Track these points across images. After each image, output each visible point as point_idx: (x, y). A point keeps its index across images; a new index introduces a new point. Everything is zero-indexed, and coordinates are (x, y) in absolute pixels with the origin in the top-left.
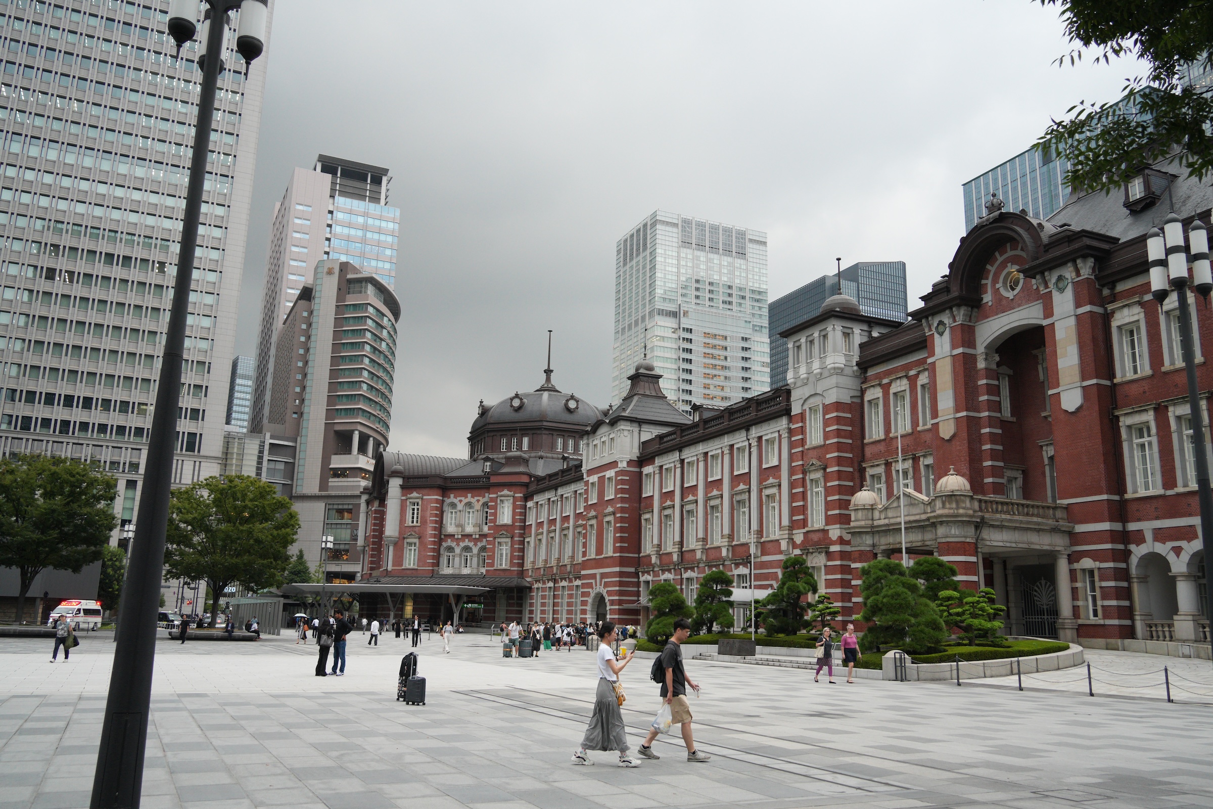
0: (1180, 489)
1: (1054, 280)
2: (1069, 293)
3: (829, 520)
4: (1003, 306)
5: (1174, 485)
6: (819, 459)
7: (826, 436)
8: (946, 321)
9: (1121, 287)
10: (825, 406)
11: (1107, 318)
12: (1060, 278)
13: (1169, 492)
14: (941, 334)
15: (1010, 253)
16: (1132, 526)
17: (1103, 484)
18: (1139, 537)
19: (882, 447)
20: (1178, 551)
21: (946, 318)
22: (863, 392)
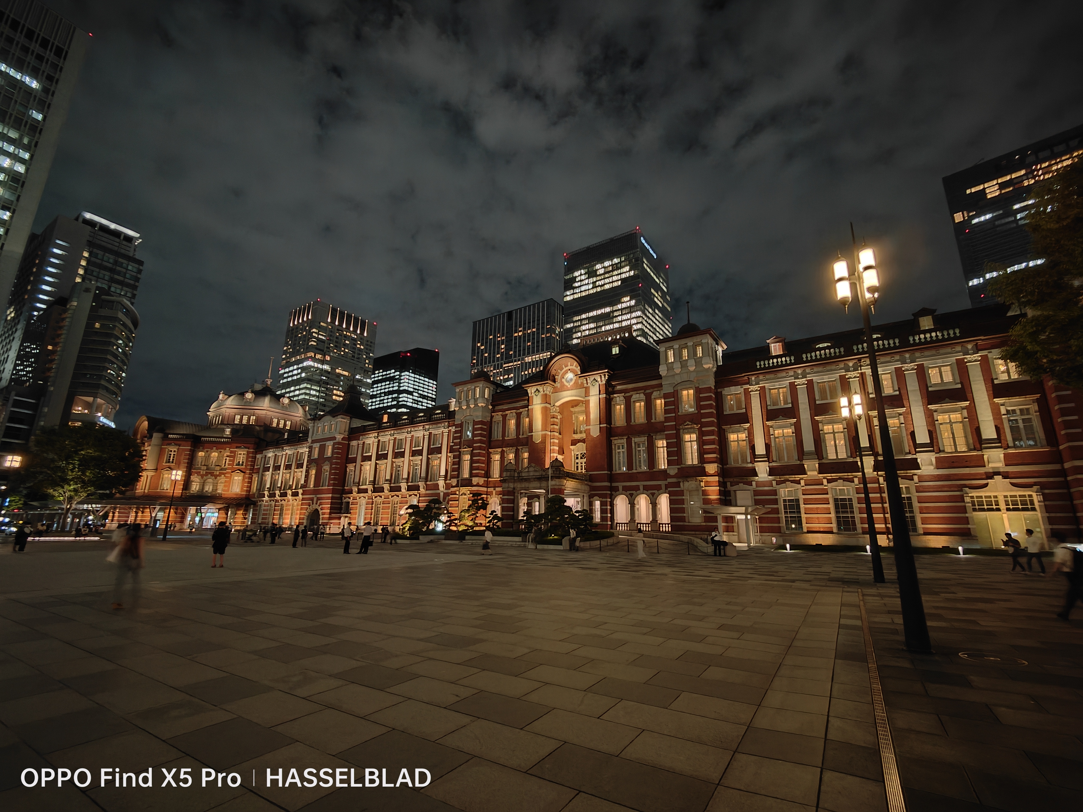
0: (634, 471)
1: (591, 378)
2: (597, 388)
3: (472, 475)
4: (564, 388)
5: (632, 469)
6: (468, 446)
7: (474, 435)
8: (540, 391)
9: (617, 389)
10: (474, 422)
11: (610, 400)
12: (594, 381)
13: (630, 472)
14: (537, 396)
15: (570, 367)
16: (614, 484)
17: (606, 466)
18: (616, 489)
19: (500, 443)
20: (631, 495)
22: (492, 417)
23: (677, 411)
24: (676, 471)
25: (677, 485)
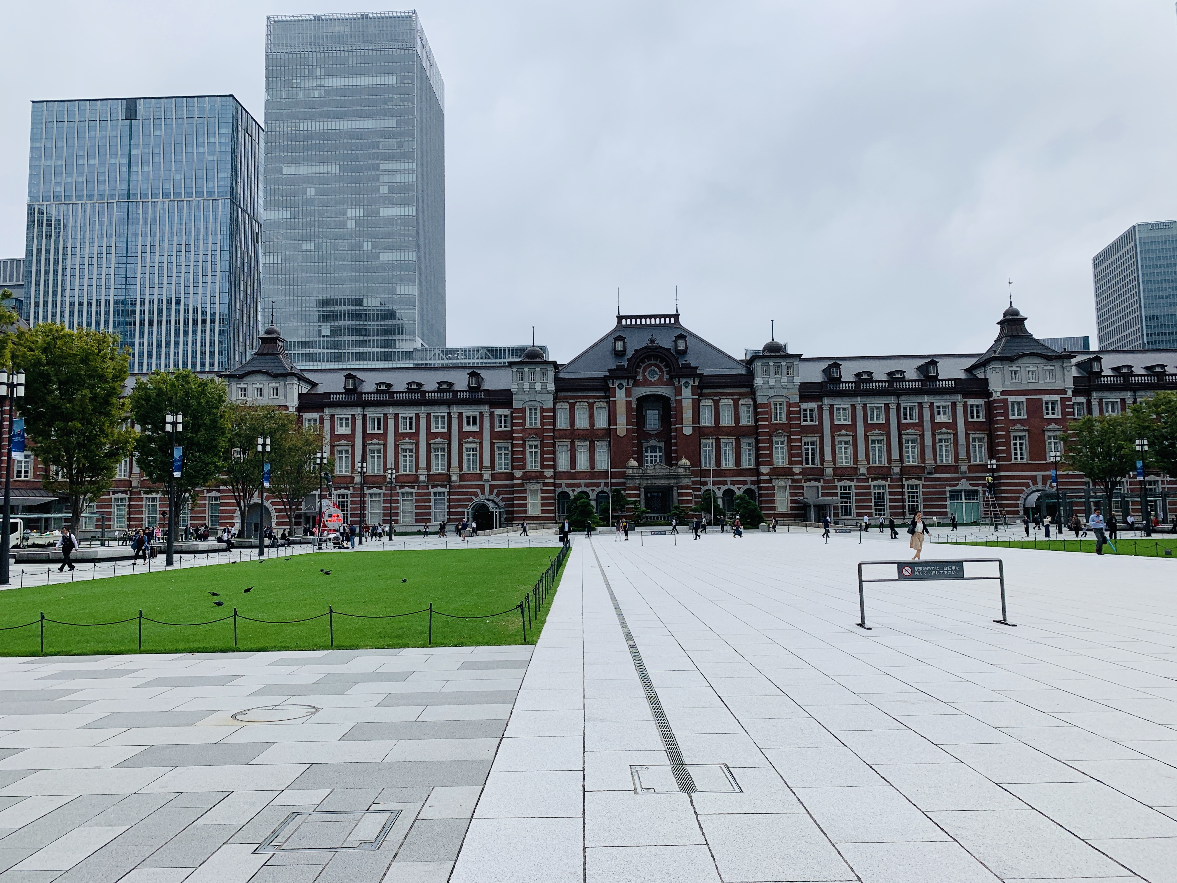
0: (722, 468)
1: (683, 382)
2: (689, 389)
3: (543, 466)
4: (646, 383)
5: (720, 466)
6: (536, 434)
7: (543, 424)
8: (624, 384)
9: (705, 391)
10: (541, 408)
11: (699, 401)
12: (687, 382)
13: (718, 469)
14: (620, 389)
15: (653, 362)
16: (703, 479)
18: (705, 483)
19: (568, 433)
20: (719, 489)
21: (624, 383)
22: (555, 404)
23: (769, 420)
24: (769, 470)
25: (770, 481)
